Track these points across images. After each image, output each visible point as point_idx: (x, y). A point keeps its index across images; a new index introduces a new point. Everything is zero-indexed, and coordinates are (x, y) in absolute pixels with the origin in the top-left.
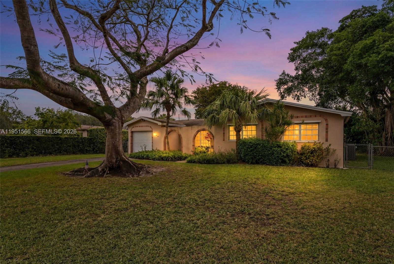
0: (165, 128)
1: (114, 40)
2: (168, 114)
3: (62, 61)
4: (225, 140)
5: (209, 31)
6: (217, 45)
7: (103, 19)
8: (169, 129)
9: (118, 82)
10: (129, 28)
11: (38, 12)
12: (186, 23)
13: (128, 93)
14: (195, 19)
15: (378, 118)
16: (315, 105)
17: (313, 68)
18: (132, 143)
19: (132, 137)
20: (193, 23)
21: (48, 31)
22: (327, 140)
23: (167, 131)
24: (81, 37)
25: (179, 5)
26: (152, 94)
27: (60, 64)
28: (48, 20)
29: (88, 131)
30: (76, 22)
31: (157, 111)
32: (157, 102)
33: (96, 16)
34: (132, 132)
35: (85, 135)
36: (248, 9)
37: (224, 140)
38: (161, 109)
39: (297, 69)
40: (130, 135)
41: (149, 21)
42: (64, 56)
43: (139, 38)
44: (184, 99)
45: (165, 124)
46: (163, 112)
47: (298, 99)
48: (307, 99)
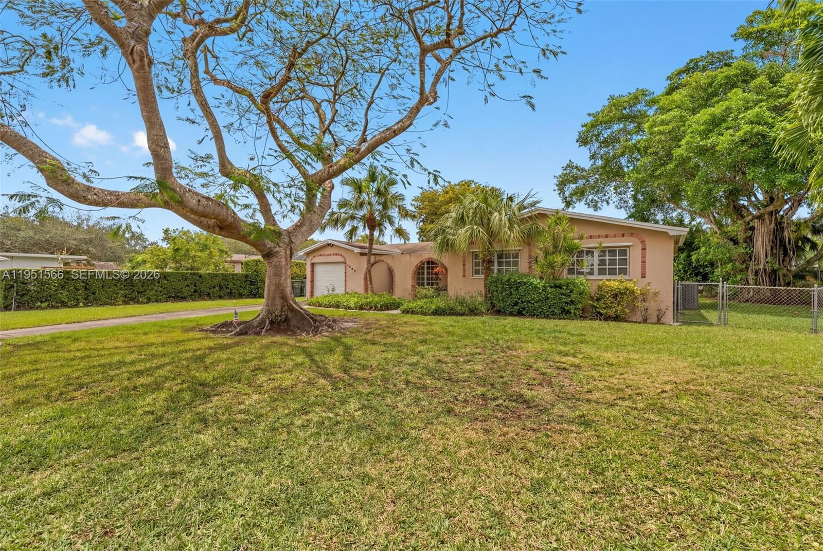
0: (365, 258)
1: (284, 127)
2: (372, 235)
3: (206, 164)
4: (466, 275)
5: (431, 104)
6: (446, 125)
7: (267, 97)
8: (372, 259)
9: (288, 191)
10: (308, 106)
11: (175, 94)
12: (395, 93)
13: (302, 206)
14: (410, 87)
15: (741, 236)
16: (627, 216)
17: (623, 154)
18: (312, 281)
19: (312, 271)
20: (408, 93)
21: (188, 119)
22: (643, 276)
23: (369, 260)
24: (236, 125)
25: (385, 67)
26: (343, 204)
27: (204, 170)
28: (189, 104)
29: (242, 264)
30: (229, 103)
31: (353, 230)
32: (353, 218)
33: (258, 92)
34: (313, 265)
35: (238, 270)
36: (497, 66)
37: (464, 276)
38: (361, 228)
39: (593, 157)
40: (308, 268)
41: (337, 95)
42: (209, 157)
43: (322, 122)
44: (397, 209)
45: (366, 251)
46: (363, 232)
47: (596, 208)
48: (612, 205)
